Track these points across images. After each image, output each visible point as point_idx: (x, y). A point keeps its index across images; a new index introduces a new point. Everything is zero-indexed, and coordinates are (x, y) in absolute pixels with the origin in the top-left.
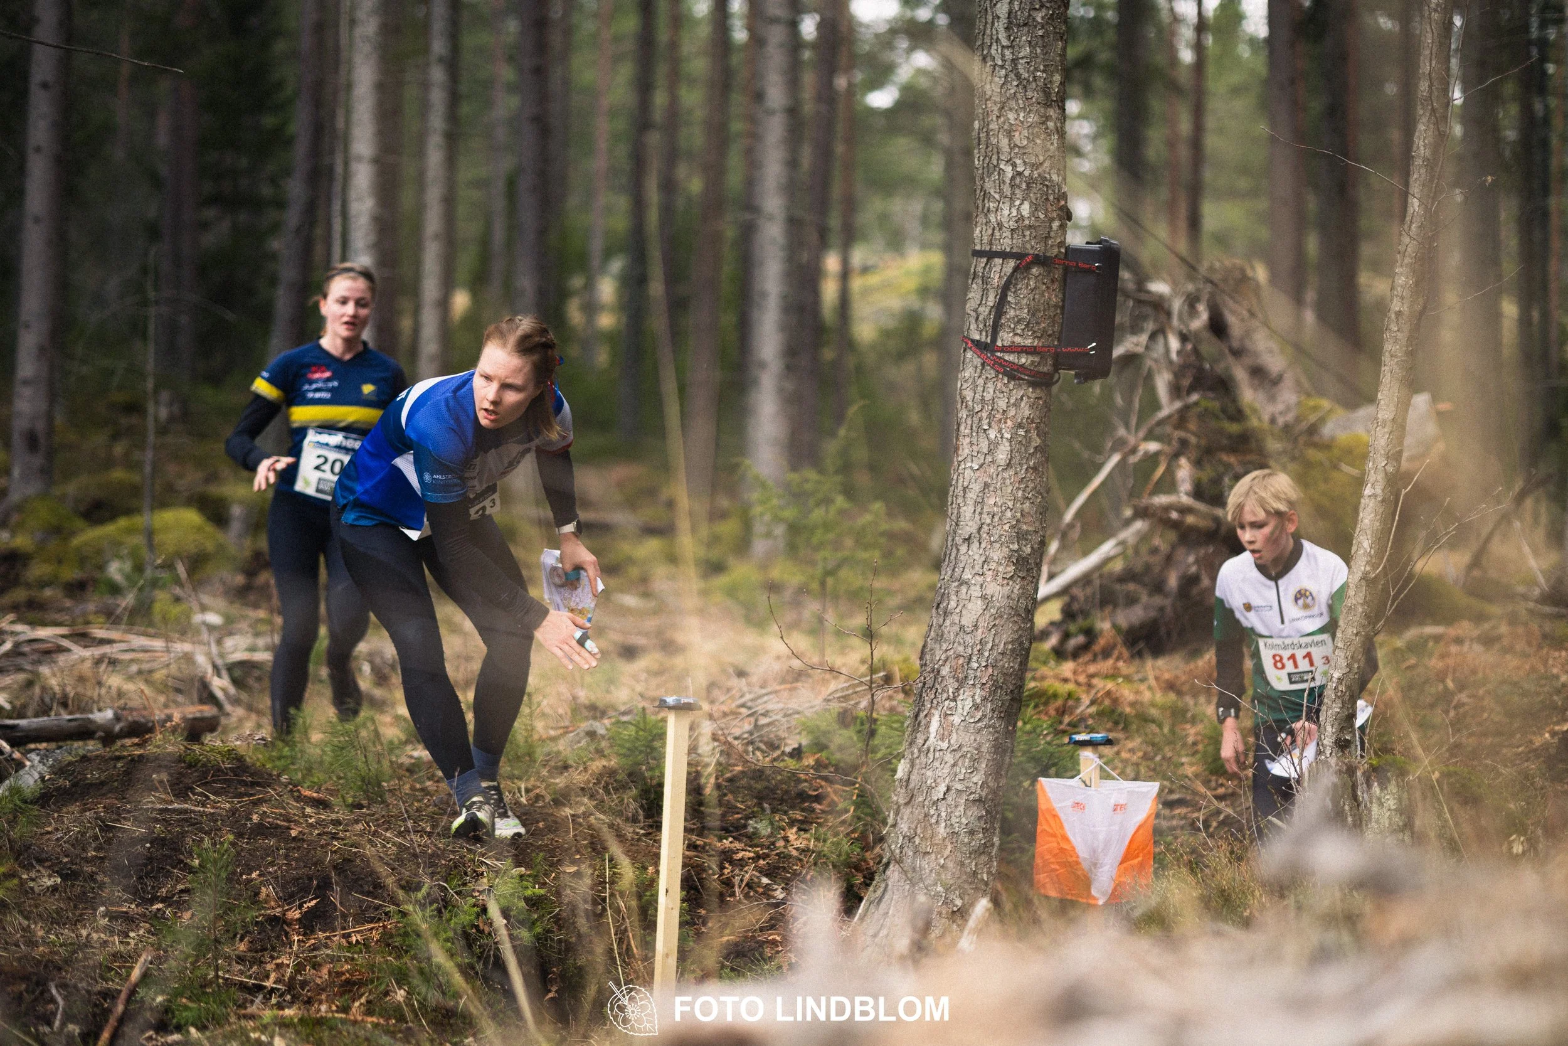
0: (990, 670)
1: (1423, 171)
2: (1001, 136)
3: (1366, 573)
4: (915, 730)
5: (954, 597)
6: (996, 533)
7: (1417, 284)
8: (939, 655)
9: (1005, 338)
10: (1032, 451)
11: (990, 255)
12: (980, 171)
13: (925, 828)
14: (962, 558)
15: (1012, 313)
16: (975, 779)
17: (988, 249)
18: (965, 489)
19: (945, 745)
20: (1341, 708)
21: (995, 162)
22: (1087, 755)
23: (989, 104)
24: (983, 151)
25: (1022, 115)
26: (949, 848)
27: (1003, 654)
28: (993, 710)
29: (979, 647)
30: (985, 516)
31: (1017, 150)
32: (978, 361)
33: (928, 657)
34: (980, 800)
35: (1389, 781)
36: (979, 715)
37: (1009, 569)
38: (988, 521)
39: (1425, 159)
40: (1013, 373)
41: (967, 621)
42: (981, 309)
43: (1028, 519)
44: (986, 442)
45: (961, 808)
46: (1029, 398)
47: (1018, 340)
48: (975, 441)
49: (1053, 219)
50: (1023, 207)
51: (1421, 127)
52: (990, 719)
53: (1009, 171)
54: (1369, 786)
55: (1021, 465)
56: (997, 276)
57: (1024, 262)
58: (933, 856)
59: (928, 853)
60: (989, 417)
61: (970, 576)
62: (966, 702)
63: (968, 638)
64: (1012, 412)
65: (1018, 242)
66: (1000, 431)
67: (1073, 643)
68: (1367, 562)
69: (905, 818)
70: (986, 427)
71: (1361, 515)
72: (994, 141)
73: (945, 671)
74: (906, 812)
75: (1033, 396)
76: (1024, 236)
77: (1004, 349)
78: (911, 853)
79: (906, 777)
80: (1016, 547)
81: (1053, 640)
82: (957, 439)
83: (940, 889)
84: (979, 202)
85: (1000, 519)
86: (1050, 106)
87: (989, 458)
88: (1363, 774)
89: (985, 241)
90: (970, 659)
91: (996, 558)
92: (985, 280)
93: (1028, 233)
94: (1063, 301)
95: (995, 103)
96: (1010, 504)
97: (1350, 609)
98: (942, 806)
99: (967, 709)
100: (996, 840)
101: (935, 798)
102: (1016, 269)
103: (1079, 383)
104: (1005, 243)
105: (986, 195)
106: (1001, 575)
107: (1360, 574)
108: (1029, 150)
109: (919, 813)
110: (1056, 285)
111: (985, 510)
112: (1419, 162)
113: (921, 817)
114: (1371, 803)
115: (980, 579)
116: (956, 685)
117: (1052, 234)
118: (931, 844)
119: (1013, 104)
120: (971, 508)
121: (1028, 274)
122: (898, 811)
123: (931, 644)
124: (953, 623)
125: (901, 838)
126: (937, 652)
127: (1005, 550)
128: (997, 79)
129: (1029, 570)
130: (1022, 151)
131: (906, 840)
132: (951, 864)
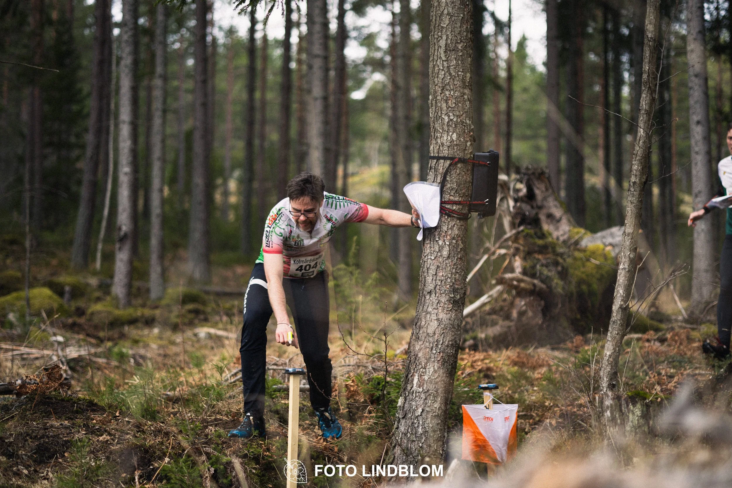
0: (442, 354)
1: (645, 116)
2: (442, 102)
3: (621, 305)
4: (406, 383)
5: (424, 320)
6: (443, 289)
7: (643, 169)
9: (446, 197)
10: (459, 250)
11: (438, 158)
12: (433, 119)
13: (412, 429)
14: (427, 301)
15: (449, 185)
16: (435, 406)
17: (437, 155)
19: (421, 390)
20: (611, 369)
21: (440, 115)
22: (487, 393)
23: (437, 87)
24: (434, 109)
25: (452, 92)
26: (424, 438)
27: (447, 346)
28: (443, 373)
29: (436, 343)
30: (437, 281)
31: (450, 109)
33: (412, 348)
34: (438, 416)
35: (637, 402)
36: (436, 375)
37: (449, 306)
38: (439, 284)
39: (646, 110)
40: (449, 214)
43: (458, 283)
44: (438, 247)
45: (429, 420)
46: (457, 225)
47: (452, 198)
48: (432, 246)
49: (467, 141)
50: (453, 136)
51: (644, 95)
52: (442, 377)
53: (446, 119)
54: (628, 406)
56: (442, 168)
57: (454, 161)
58: (416, 442)
59: (414, 441)
60: (438, 235)
61: (431, 310)
62: (430, 370)
63: (431, 339)
64: (450, 232)
65: (451, 152)
66: (444, 241)
68: (622, 300)
69: (403, 424)
70: (437, 239)
71: (618, 278)
72: (439, 105)
73: (420, 355)
74: (403, 422)
75: (459, 224)
76: (454, 149)
77: (445, 203)
78: (406, 441)
79: (402, 405)
80: (453, 295)
82: (424, 245)
83: (419, 458)
84: (433, 134)
85: (445, 283)
86: (465, 88)
87: (439, 254)
88: (624, 400)
89: (435, 152)
90: (432, 349)
91: (443, 301)
92: (436, 170)
94: (473, 179)
95: (439, 87)
96: (449, 275)
97: (614, 322)
98: (420, 419)
99: (431, 372)
100: (446, 434)
101: (417, 415)
102: (450, 165)
103: (480, 218)
104: (445, 152)
105: (435, 130)
106: (446, 309)
107: (618, 306)
108: (456, 109)
109: (409, 422)
110: (469, 172)
111: (438, 278)
112: (643, 112)
113: (410, 424)
114: (629, 413)
115: (436, 311)
116: (426, 361)
117: (467, 148)
118: (415, 437)
119: (448, 87)
120: (431, 278)
121: (456, 167)
122: (398, 422)
123: (413, 342)
124: (424, 332)
125: (401, 434)
126: (416, 346)
127: (447, 297)
128: (440, 76)
129: (458, 307)
130: (452, 109)
131: (403, 435)
132: (425, 446)
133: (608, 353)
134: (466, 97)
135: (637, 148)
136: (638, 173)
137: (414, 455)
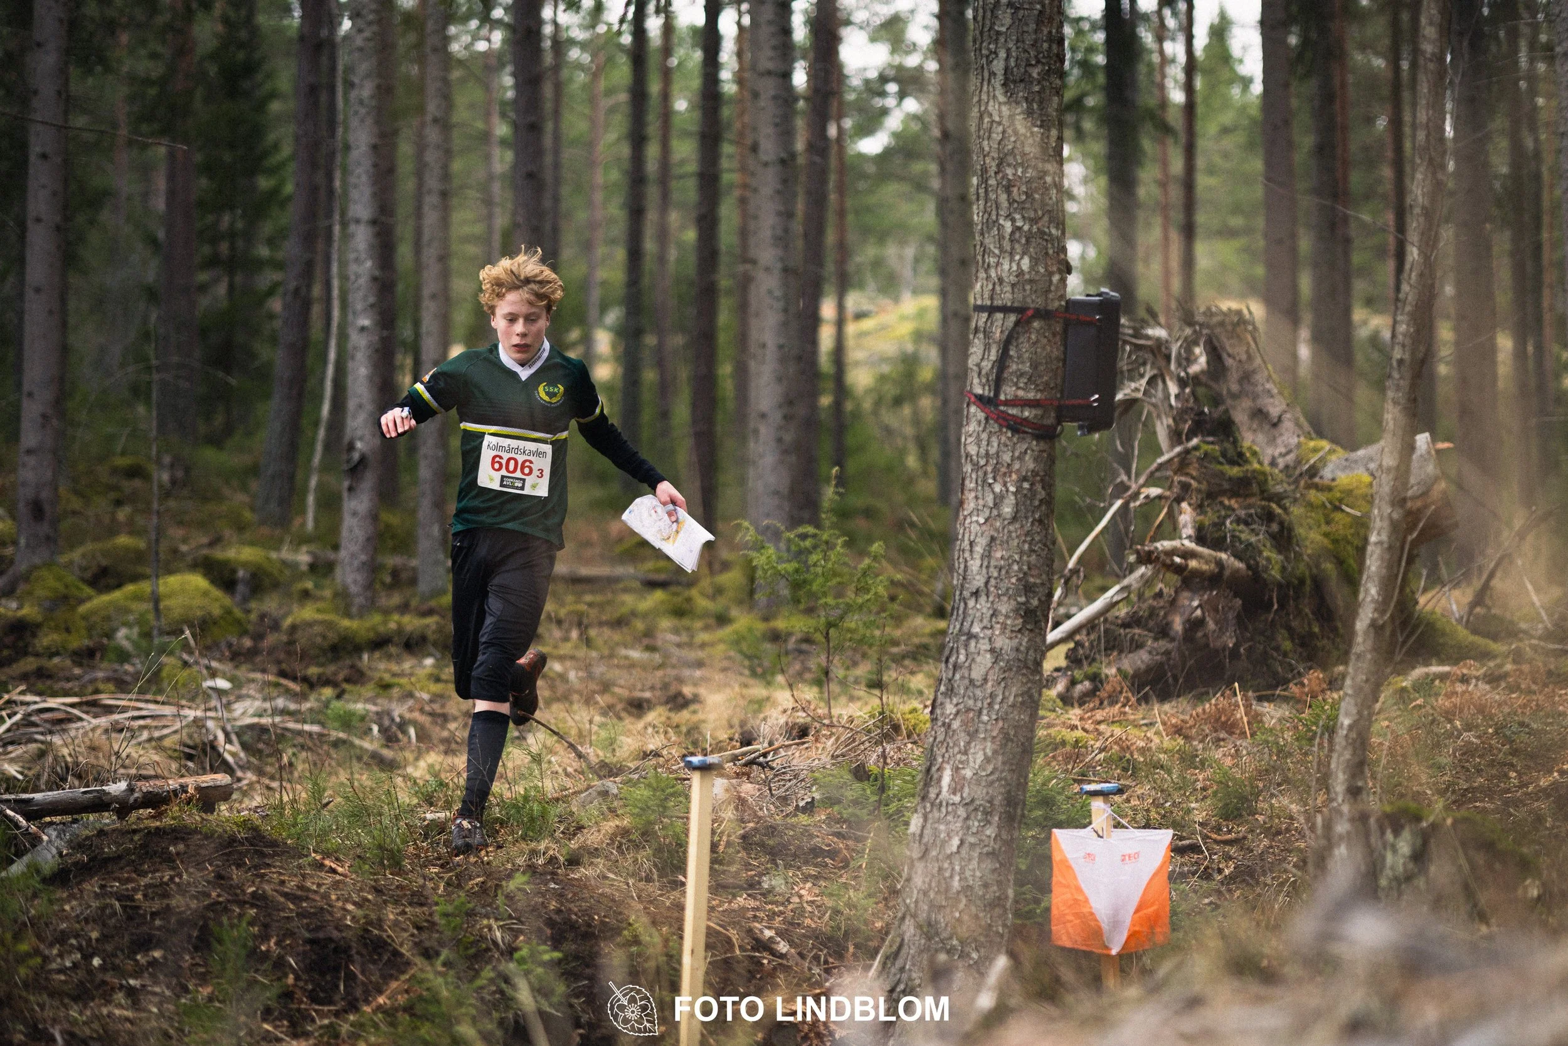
0: (1000, 724)
1: (1422, 219)
2: (999, 192)
3: (1373, 620)
4: (927, 785)
5: (962, 651)
6: (1004, 585)
7: (1418, 331)
8: (950, 709)
9: (1008, 392)
10: (1037, 503)
11: (992, 310)
12: (979, 227)
13: (939, 882)
14: (970, 611)
15: (1014, 367)
16: (988, 832)
17: (989, 303)
18: (971, 544)
19: (957, 799)
20: (1352, 755)
21: (994, 218)
22: (1097, 805)
23: (988, 160)
24: (982, 207)
25: (1020, 170)
26: (964, 902)
27: (1013, 706)
28: (1004, 763)
29: (989, 700)
30: (992, 569)
31: (1015, 205)
32: (981, 415)
33: (938, 711)
34: (993, 853)
35: (1402, 827)
36: (990, 768)
37: (1017, 622)
38: (995, 574)
39: (1423, 208)
40: (1016, 427)
41: (977, 674)
42: (984, 364)
43: (1035, 572)
44: (992, 496)
45: (974, 863)
46: (1033, 451)
47: (1021, 393)
48: (980, 495)
49: (1051, 274)
50: (1023, 262)
51: (1419, 176)
52: (1002, 772)
53: (1008, 226)
54: (1383, 833)
56: (999, 330)
57: (1024, 315)
58: (948, 910)
59: (941, 907)
60: (995, 471)
61: (978, 630)
62: (978, 755)
63: (978, 692)
64: (1017, 466)
65: (1019, 296)
66: (1005, 485)
67: (1079, 688)
68: (1376, 610)
69: (920, 872)
70: (991, 481)
71: (1368, 562)
72: (993, 196)
73: (956, 725)
74: (920, 866)
75: (1037, 449)
76: (1025, 290)
77: (1007, 403)
78: (926, 908)
79: (918, 831)
80: (1022, 599)
81: (1060, 687)
82: (962, 493)
83: (955, 942)
84: (979, 258)
85: (1007, 572)
86: (1048, 161)
87: (995, 512)
88: (1378, 820)
89: (986, 296)
90: (980, 713)
91: (1004, 611)
92: (987, 334)
93: (1028, 287)
94: (1065, 353)
95: (993, 159)
96: (1017, 557)
97: (1359, 657)
98: (956, 860)
99: (978, 761)
100: (1011, 893)
101: (949, 852)
102: (1017, 323)
103: (1083, 434)
104: (1006, 297)
105: (985, 251)
106: (1009, 628)
107: (1367, 622)
108: (1028, 205)
109: (933, 868)
110: (1058, 338)
111: (993, 563)
112: (1417, 210)
113: (935, 871)
114: (1385, 850)
115: (989, 632)
116: (967, 738)
117: (1052, 288)
118: (946, 898)
119: (1010, 159)
120: (978, 562)
121: (1030, 328)
122: (912, 866)
123: (940, 698)
124: (963, 678)
125: (915, 892)
126: (948, 706)
127: (1013, 603)
128: (994, 135)
129: (1036, 623)
130: (1021, 206)
131: (921, 896)
132: (966, 918)
133: (1347, 722)
134: (1049, 179)
135: (1405, 287)
136: (1408, 341)
137: (944, 935)
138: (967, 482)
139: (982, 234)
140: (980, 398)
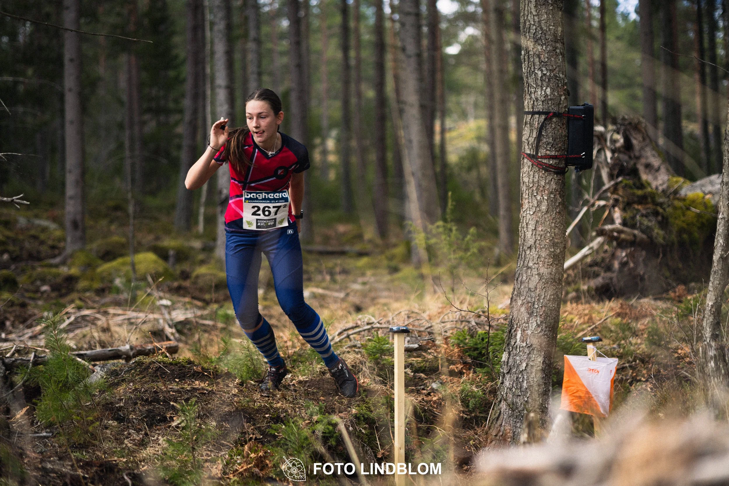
0: (544, 308)
2: (535, 57)
3: (722, 255)
4: (510, 338)
5: (525, 275)
6: (543, 243)
8: (520, 302)
9: (542, 152)
10: (557, 204)
11: (533, 113)
12: (526, 74)
13: (517, 384)
14: (528, 256)
15: (545, 140)
16: (539, 360)
17: (531, 110)
18: (527, 224)
20: (713, 319)
21: (533, 70)
22: (590, 346)
23: (529, 43)
24: (527, 65)
25: (544, 47)
26: (529, 393)
27: (549, 300)
28: (546, 327)
29: (538, 298)
30: (537, 236)
31: (543, 64)
32: (530, 163)
33: (514, 303)
34: (542, 370)
36: (540, 330)
37: (550, 261)
38: (539, 238)
40: (547, 168)
41: (532, 285)
42: (530, 139)
43: (557, 237)
44: (536, 201)
45: (534, 374)
46: (555, 179)
47: (548, 152)
48: (530, 201)
49: (561, 96)
50: (547, 90)
52: (545, 332)
53: (539, 74)
55: (553, 211)
56: (537, 123)
57: (548, 116)
59: (519, 396)
60: (537, 189)
61: (532, 265)
62: (533, 324)
63: (532, 294)
64: (547, 187)
65: (546, 106)
66: (542, 196)
68: (722, 250)
69: (507, 379)
70: (535, 194)
71: (718, 228)
72: (532, 59)
73: (522, 309)
74: (507, 377)
75: (557, 178)
76: (548, 104)
77: (542, 157)
78: (511, 396)
79: (506, 360)
80: (553, 250)
82: (522, 200)
83: (525, 412)
84: (526, 89)
85: (544, 237)
86: (557, 42)
87: (538, 209)
89: (530, 107)
90: (534, 304)
91: (543, 256)
92: (531, 125)
93: (550, 102)
94: (568, 133)
95: (531, 42)
96: (549, 230)
97: (715, 272)
98: (525, 373)
99: (534, 327)
101: (521, 370)
102: (545, 119)
103: (577, 172)
104: (540, 107)
105: (529, 85)
106: (546, 263)
107: (719, 256)
108: (549, 63)
109: (514, 377)
110: (565, 126)
111: (538, 233)
113: (515, 379)
115: (536, 266)
116: (528, 316)
117: (561, 102)
118: (520, 391)
119: (540, 42)
120: (531, 233)
121: (551, 121)
122: (504, 377)
123: (515, 297)
124: (525, 287)
125: (506, 389)
126: (518, 301)
127: (548, 251)
128: (532, 31)
129: (559, 261)
130: (545, 64)
131: (509, 390)
132: (530, 400)
134: (558, 51)
137: (520, 409)
138: (524, 195)
139: (527, 78)
140: (529, 155)
